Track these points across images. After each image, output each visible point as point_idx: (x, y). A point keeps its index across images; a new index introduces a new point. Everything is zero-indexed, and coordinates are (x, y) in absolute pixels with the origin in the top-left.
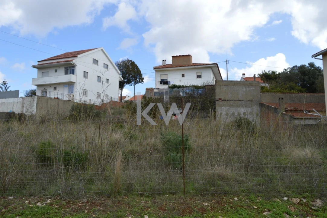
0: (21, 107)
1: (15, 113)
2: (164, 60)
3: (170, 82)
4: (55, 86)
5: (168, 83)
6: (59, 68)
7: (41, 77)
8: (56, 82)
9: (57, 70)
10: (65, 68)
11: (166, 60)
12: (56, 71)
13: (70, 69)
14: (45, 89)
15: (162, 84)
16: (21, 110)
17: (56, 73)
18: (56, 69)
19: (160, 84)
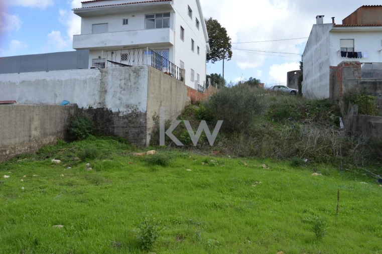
0: (96, 92)
1: (80, 107)
2: (320, 17)
3: (360, 53)
4: (124, 52)
5: (359, 55)
6: (133, 16)
7: (91, 32)
8: (132, 42)
9: (127, 20)
10: (147, 17)
11: (324, 16)
12: (125, 22)
13: (159, 19)
14: (100, 57)
15: (345, 56)
16: (98, 101)
17: (126, 26)
18: (126, 18)
19: (342, 56)
